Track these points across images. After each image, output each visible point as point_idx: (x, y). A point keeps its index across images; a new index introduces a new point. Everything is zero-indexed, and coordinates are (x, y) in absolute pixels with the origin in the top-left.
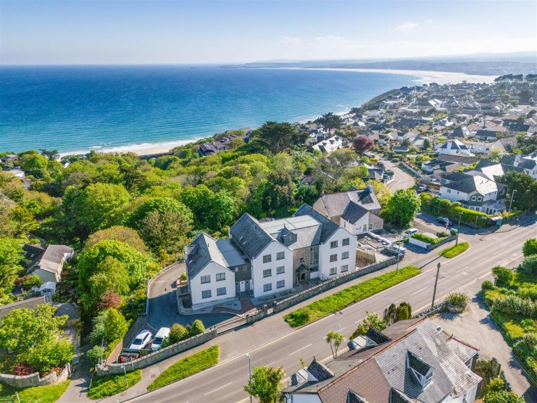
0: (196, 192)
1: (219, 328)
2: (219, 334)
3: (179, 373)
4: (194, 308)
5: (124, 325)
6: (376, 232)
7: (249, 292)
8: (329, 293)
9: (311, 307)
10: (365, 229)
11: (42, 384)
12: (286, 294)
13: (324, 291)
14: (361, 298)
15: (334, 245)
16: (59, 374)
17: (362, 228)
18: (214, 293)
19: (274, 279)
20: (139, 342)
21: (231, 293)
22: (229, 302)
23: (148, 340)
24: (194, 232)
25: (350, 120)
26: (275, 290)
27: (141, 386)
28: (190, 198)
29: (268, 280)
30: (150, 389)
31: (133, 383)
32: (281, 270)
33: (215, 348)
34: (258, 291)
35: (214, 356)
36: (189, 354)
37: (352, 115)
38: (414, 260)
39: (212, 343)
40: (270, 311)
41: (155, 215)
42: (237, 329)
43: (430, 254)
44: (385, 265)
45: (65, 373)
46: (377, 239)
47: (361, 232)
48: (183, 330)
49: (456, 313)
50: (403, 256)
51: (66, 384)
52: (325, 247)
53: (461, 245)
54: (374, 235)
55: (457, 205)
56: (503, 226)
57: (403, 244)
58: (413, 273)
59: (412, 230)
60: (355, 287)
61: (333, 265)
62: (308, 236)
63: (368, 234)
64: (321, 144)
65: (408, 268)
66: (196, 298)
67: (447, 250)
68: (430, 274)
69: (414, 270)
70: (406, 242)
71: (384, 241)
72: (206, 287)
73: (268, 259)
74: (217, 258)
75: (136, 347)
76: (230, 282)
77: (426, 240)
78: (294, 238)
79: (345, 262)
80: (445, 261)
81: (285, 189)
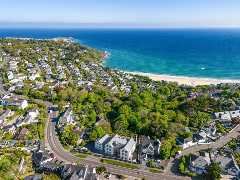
0: (134, 119)
2: (91, 154)
3: (79, 156)
5: (85, 144)
6: (148, 155)
7: (104, 151)
9: (107, 160)
10: (146, 152)
11: (68, 146)
12: (110, 155)
14: (117, 165)
16: (71, 146)
21: (102, 149)
22: (101, 150)
23: (84, 149)
26: (109, 153)
29: (107, 150)
30: (75, 156)
31: (75, 153)
32: (110, 150)
33: (88, 156)
34: (106, 152)
35: (86, 157)
36: (84, 154)
38: (141, 166)
40: (101, 156)
42: (94, 155)
43: (149, 168)
45: (73, 147)
48: (87, 150)
49: (120, 178)
50: (140, 164)
51: (71, 148)
52: (121, 150)
53: (160, 171)
54: (146, 155)
55: (183, 162)
56: (187, 177)
57: (148, 161)
58: (135, 168)
59: (158, 160)
60: (119, 162)
61: (123, 155)
62: (120, 146)
63: (146, 154)
64: (222, 113)
65: (136, 167)
66: (96, 146)
67: (153, 170)
68: (138, 171)
69: (137, 168)
70: (150, 162)
71: (145, 158)
72: (98, 145)
73: (107, 146)
74: (102, 140)
75: (81, 149)
76: (102, 147)
77: (151, 164)
78: (116, 145)
79: (126, 156)
80: (148, 172)
81: (153, 129)
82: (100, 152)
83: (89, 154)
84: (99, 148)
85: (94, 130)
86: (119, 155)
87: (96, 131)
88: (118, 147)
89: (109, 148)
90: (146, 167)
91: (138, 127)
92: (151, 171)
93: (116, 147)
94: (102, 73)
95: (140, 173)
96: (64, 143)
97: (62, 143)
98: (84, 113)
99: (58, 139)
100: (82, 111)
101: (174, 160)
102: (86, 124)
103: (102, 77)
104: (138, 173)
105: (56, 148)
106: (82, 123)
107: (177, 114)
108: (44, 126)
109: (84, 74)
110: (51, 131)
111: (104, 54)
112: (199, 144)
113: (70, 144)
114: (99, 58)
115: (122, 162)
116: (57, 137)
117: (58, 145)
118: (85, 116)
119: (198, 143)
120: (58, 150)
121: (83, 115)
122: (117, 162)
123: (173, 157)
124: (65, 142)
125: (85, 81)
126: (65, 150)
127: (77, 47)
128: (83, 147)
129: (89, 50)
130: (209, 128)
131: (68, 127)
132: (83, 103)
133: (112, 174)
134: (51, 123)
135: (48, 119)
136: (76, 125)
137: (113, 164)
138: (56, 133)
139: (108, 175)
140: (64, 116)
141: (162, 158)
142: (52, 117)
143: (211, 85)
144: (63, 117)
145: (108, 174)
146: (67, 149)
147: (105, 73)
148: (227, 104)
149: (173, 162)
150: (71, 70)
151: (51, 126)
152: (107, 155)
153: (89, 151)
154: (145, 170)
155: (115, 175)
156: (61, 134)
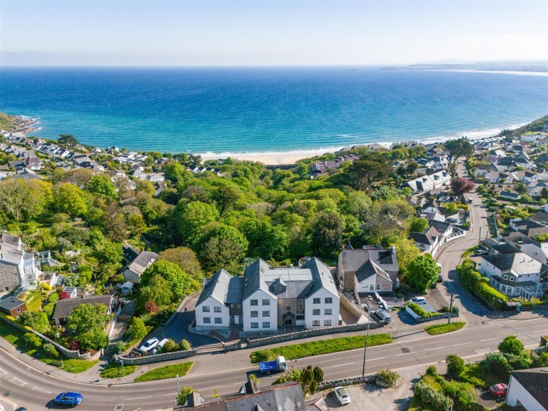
0: (257, 224)
2: (199, 354)
3: (158, 375)
4: (197, 329)
5: (145, 330)
6: (381, 294)
7: (241, 326)
8: (298, 342)
10: (372, 288)
11: (80, 358)
13: (295, 339)
14: (321, 353)
15: (317, 301)
16: (93, 355)
17: (369, 287)
18: (213, 321)
19: (260, 320)
20: (147, 345)
21: (226, 322)
22: (224, 330)
23: (155, 345)
24: (246, 259)
25: (494, 144)
26: (260, 328)
27: (131, 377)
28: (250, 229)
29: (255, 320)
30: (136, 380)
31: (128, 374)
32: (266, 314)
33: (190, 363)
34: (247, 327)
35: (186, 369)
36: (172, 363)
37: (501, 139)
38: (394, 329)
39: (190, 359)
40: (243, 345)
41: (214, 241)
42: (213, 353)
43: (417, 326)
44: (363, 328)
45: (98, 355)
46: (379, 300)
47: (368, 290)
48: (173, 344)
49: (380, 387)
50: (386, 324)
51: (96, 362)
52: (309, 302)
53: (455, 324)
54: (378, 296)
55: (483, 281)
56: (523, 313)
57: (398, 310)
58: (383, 341)
59: (419, 298)
60: (321, 342)
61: (316, 318)
62: (298, 289)
63: (373, 295)
64: (420, 180)
65: (383, 336)
66: (199, 322)
67: (435, 327)
68: (399, 345)
69: (386, 338)
70: (403, 310)
71: (382, 304)
72: (206, 315)
73: (254, 303)
74: (220, 293)
75: (144, 349)
76: (225, 315)
77: (417, 312)
78: (283, 289)
79: (328, 318)
80: (426, 336)
81: (331, 233)
82: (224, 335)
83: (193, 354)
84: (213, 323)
85: (158, 276)
86: (299, 322)
87: (165, 276)
88: (292, 293)
89: (260, 308)
90: (407, 326)
92: (429, 330)
93: (287, 297)
94: (52, 150)
95: (410, 347)
96: (57, 353)
97: (41, 354)
98: (73, 243)
99: (13, 348)
100: (61, 239)
101: (444, 287)
102: (99, 273)
103: (61, 160)
104: (405, 350)
105: (24, 383)
106: (84, 273)
107: (346, 194)
111: (19, 121)
113: (83, 348)
115: (330, 337)
118: (78, 253)
119: (445, 241)
120: (36, 388)
121: (68, 253)
122: (314, 343)
124: (57, 349)
125: (7, 170)
126: (70, 375)
128: (150, 341)
130: (433, 206)
131: (30, 296)
132: (45, 221)
133: (346, 384)
136: (64, 282)
137: (308, 355)
139: (333, 394)
145: (327, 392)
146: (80, 371)
147: (64, 151)
149: (450, 291)
152: (258, 335)
153: (186, 344)
154: (414, 336)
155: (355, 382)
156: (19, 326)
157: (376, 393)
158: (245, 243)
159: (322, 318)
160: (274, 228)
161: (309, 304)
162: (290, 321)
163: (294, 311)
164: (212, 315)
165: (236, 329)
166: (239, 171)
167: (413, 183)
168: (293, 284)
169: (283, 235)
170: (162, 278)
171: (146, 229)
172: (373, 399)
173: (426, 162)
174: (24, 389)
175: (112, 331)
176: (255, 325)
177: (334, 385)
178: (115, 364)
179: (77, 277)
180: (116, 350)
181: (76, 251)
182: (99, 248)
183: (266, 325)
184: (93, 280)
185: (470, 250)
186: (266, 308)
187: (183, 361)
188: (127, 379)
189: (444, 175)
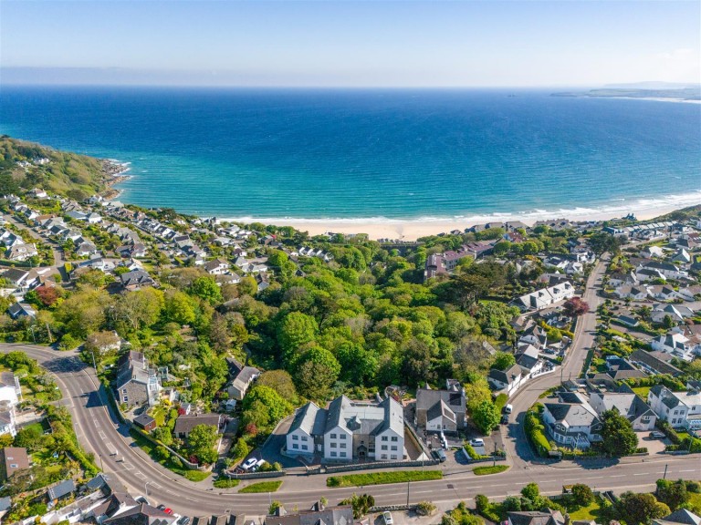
0: (350, 347)
1: (290, 470)
2: (287, 475)
3: (255, 489)
4: (287, 452)
5: (246, 449)
6: (446, 434)
7: (323, 453)
8: (365, 472)
9: (346, 478)
10: (439, 427)
11: (198, 470)
12: (344, 462)
13: (364, 469)
14: (382, 482)
15: (385, 439)
16: (207, 468)
17: (436, 426)
19: (338, 450)
20: (248, 463)
21: (311, 449)
22: (309, 455)
23: (254, 464)
24: (338, 383)
25: (658, 233)
26: (338, 456)
27: (236, 489)
28: (343, 353)
29: (334, 450)
30: (239, 492)
31: (234, 486)
32: (343, 446)
33: (280, 482)
34: (327, 455)
35: (277, 486)
36: (266, 480)
38: (447, 468)
39: (281, 479)
40: (322, 471)
41: (309, 364)
42: (298, 475)
43: (467, 466)
44: (421, 464)
45: (211, 468)
46: (442, 439)
47: (435, 429)
48: (268, 465)
49: (418, 514)
50: (441, 462)
51: (209, 474)
52: (378, 439)
53: (500, 467)
54: (442, 435)
55: (538, 428)
56: (564, 462)
57: (456, 450)
58: (435, 477)
59: (478, 440)
60: (384, 474)
61: (384, 452)
62: (371, 427)
63: (439, 433)
64: (535, 294)
65: (436, 472)
66: (290, 447)
67: (482, 468)
68: (447, 481)
69: (438, 475)
70: (460, 450)
71: (444, 443)
72: (296, 442)
73: (334, 436)
74: (307, 426)
75: (246, 466)
76: (310, 443)
77: (469, 454)
78: (358, 426)
79: (394, 453)
80: (472, 476)
81: (418, 364)
82: (309, 460)
83: (283, 474)
84: (300, 449)
85: (258, 402)
86: (370, 454)
87: (264, 402)
88: (365, 430)
89: (338, 441)
90: (460, 466)
91: (371, 366)
92: (476, 471)
93: (361, 433)
94: (153, 227)
95: (454, 484)
96: (181, 465)
97: (170, 464)
98: (185, 357)
99: (149, 457)
100: (176, 354)
101: (507, 429)
102: (207, 391)
103: (162, 241)
104: (450, 487)
105: (160, 487)
106: (196, 390)
107: (446, 313)
108: (70, 426)
109: (94, 235)
110: (104, 437)
111: (108, 167)
112: (533, 377)
113: (200, 462)
114: (95, 180)
115: (392, 470)
116: (143, 453)
117: (159, 474)
118: (189, 367)
119: (531, 377)
120: (168, 491)
121: (181, 367)
122: (378, 474)
123: (503, 421)
124: (181, 460)
125: (113, 258)
126: (192, 484)
127: (6, 150)
128: (250, 460)
129: (54, 159)
130: (533, 334)
131: (155, 411)
132: (159, 329)
133: (393, 510)
134: (88, 414)
135: (69, 402)
136: (180, 398)
137: (372, 484)
138: (130, 440)
139: (381, 517)
140: (137, 379)
141: (483, 433)
142: (78, 391)
143: (453, 232)
144: (133, 382)
145: (378, 514)
146: (199, 480)
147: (164, 229)
148: (528, 272)
149: (510, 435)
150: (37, 228)
151: (95, 421)
152: (335, 462)
153: (278, 466)
154: (463, 475)
155: (400, 509)
156: (151, 439)
157: (414, 519)
158: (336, 367)
159: (389, 453)
160: (366, 353)
161: (378, 441)
162: (363, 453)
163: (366, 445)
164: (300, 443)
165: (318, 455)
166: (348, 255)
167: (526, 299)
168: (367, 423)
169: (374, 361)
170: (261, 403)
171: (247, 337)
172: (410, 523)
173: (558, 262)
174: (161, 491)
175: (220, 447)
176: (334, 454)
177: (384, 509)
178: (225, 477)
179: (190, 393)
180: (224, 466)
181: (187, 365)
182: (207, 362)
183: (343, 454)
184: (203, 395)
185: (550, 390)
186: (343, 441)
187: (275, 480)
188: (233, 491)
189: (567, 287)
